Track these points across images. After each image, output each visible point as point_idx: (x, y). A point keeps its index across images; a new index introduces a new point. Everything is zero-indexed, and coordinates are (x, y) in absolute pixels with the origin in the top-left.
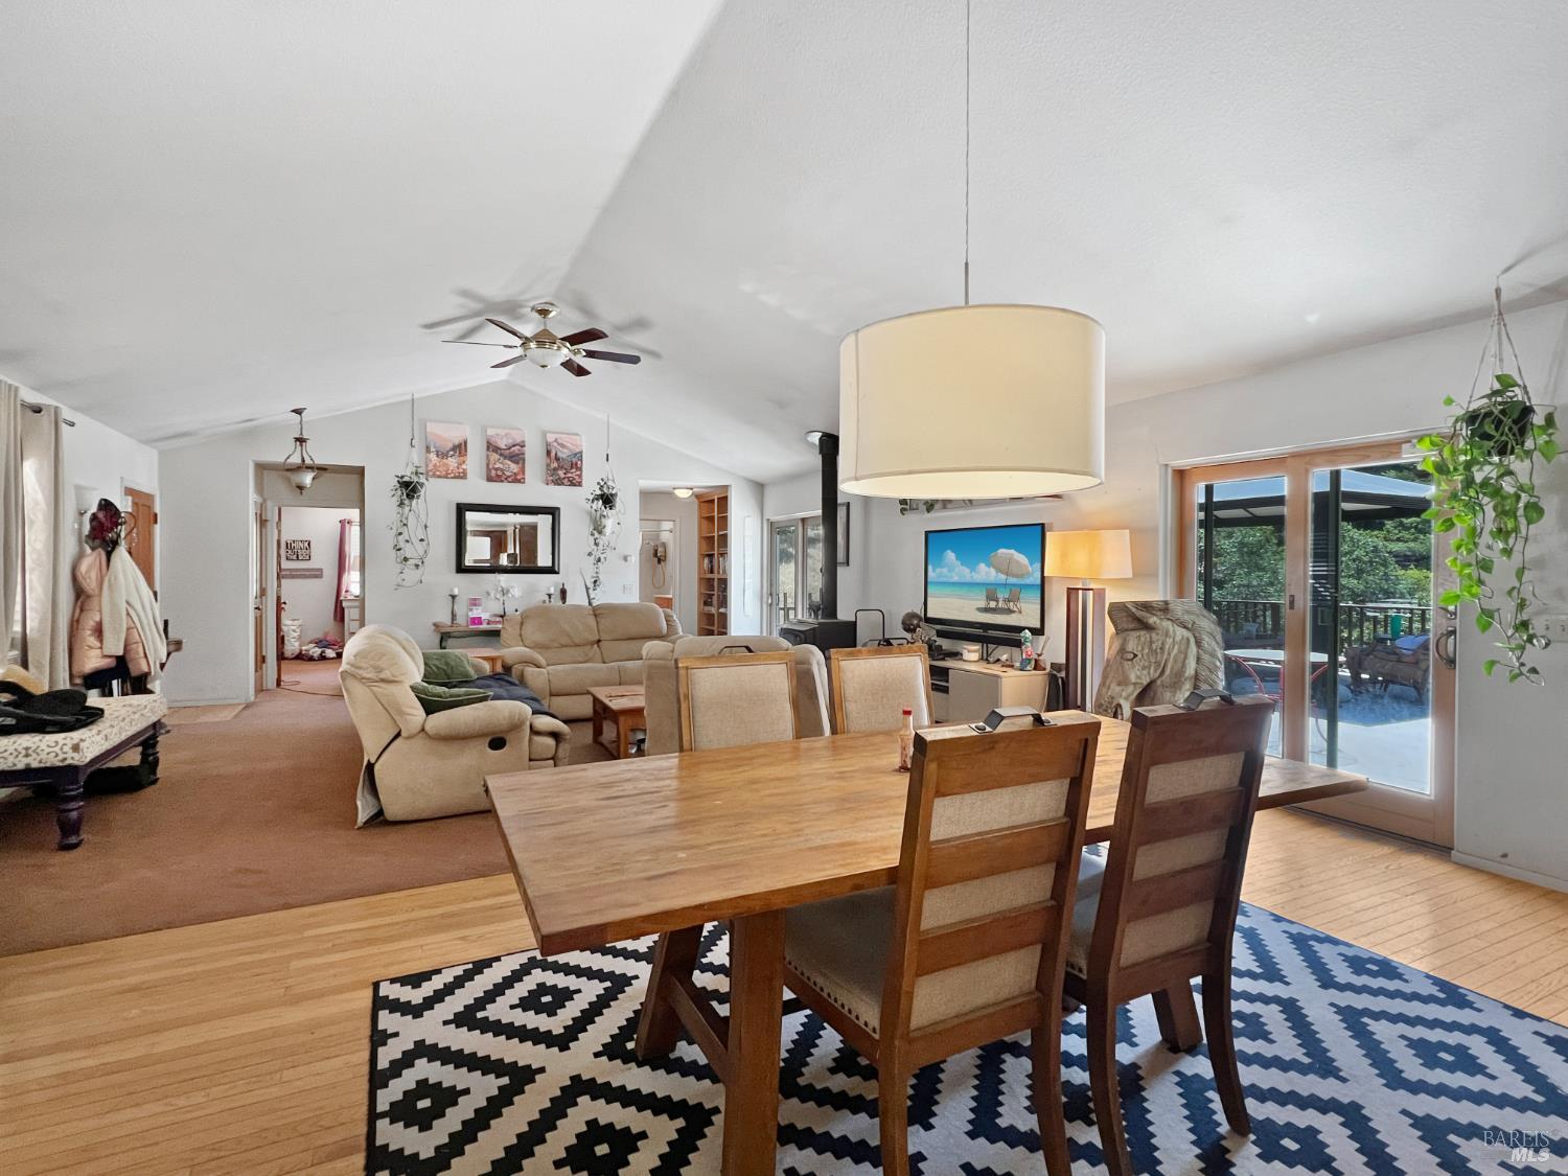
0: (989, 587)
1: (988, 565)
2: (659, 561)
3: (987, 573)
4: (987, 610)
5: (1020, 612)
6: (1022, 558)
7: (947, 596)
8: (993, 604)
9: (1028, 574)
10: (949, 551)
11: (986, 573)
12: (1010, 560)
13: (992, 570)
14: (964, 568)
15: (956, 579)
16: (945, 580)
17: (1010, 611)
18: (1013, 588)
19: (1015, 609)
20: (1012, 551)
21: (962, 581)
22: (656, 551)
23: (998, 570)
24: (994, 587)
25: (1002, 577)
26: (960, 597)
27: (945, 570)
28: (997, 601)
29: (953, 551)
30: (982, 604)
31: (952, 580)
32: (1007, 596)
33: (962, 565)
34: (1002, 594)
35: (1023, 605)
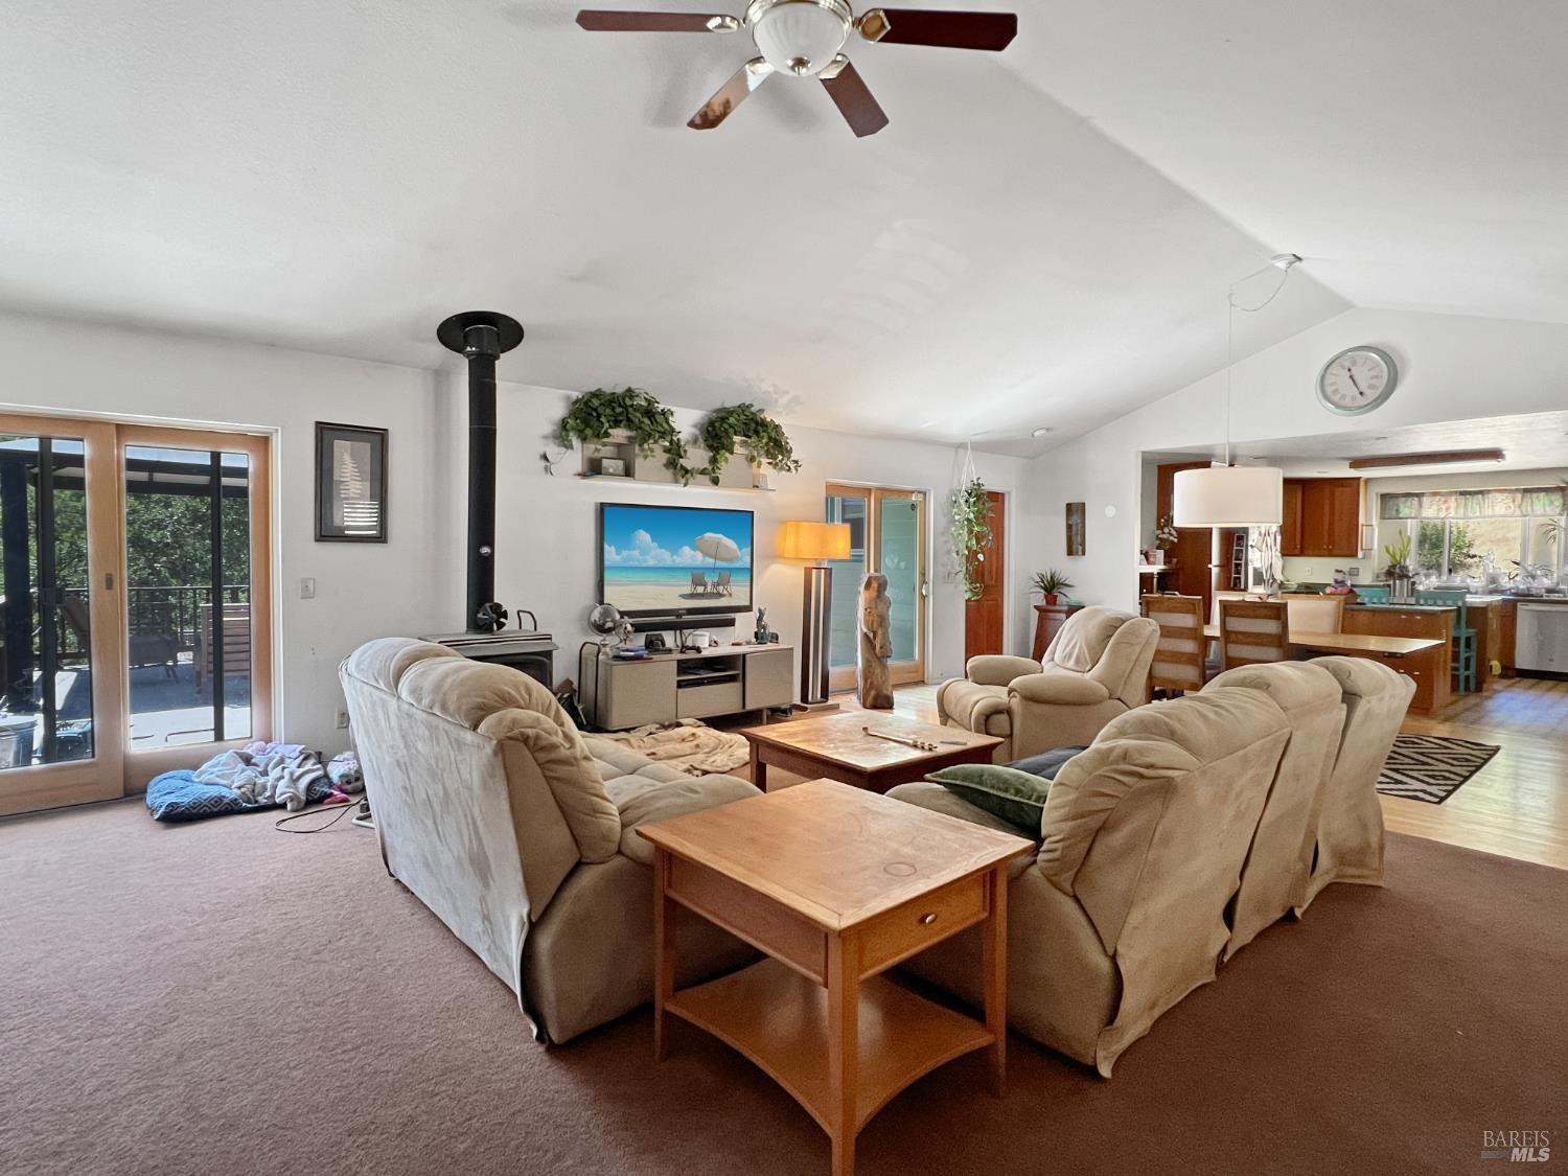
0: (694, 572)
1: (693, 548)
3: (692, 557)
4: (693, 596)
5: (731, 595)
6: (731, 543)
7: (642, 583)
8: (700, 590)
9: (737, 558)
10: (641, 531)
11: (689, 556)
12: (719, 544)
13: (699, 555)
14: (663, 550)
15: (652, 563)
16: (636, 564)
17: (720, 595)
18: (722, 572)
19: (725, 592)
20: (720, 536)
21: (661, 565)
23: (706, 554)
24: (701, 571)
25: (710, 561)
26: (658, 584)
27: (636, 553)
28: (705, 586)
29: (647, 531)
30: (688, 590)
31: (644, 565)
32: (716, 580)
33: (660, 547)
34: (710, 579)
35: (733, 589)
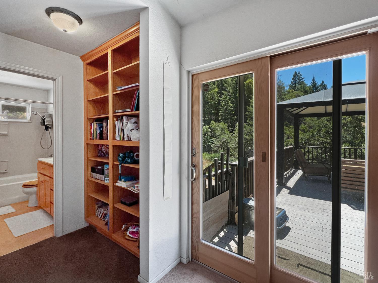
2: (47, 128)
22: (44, 120)
